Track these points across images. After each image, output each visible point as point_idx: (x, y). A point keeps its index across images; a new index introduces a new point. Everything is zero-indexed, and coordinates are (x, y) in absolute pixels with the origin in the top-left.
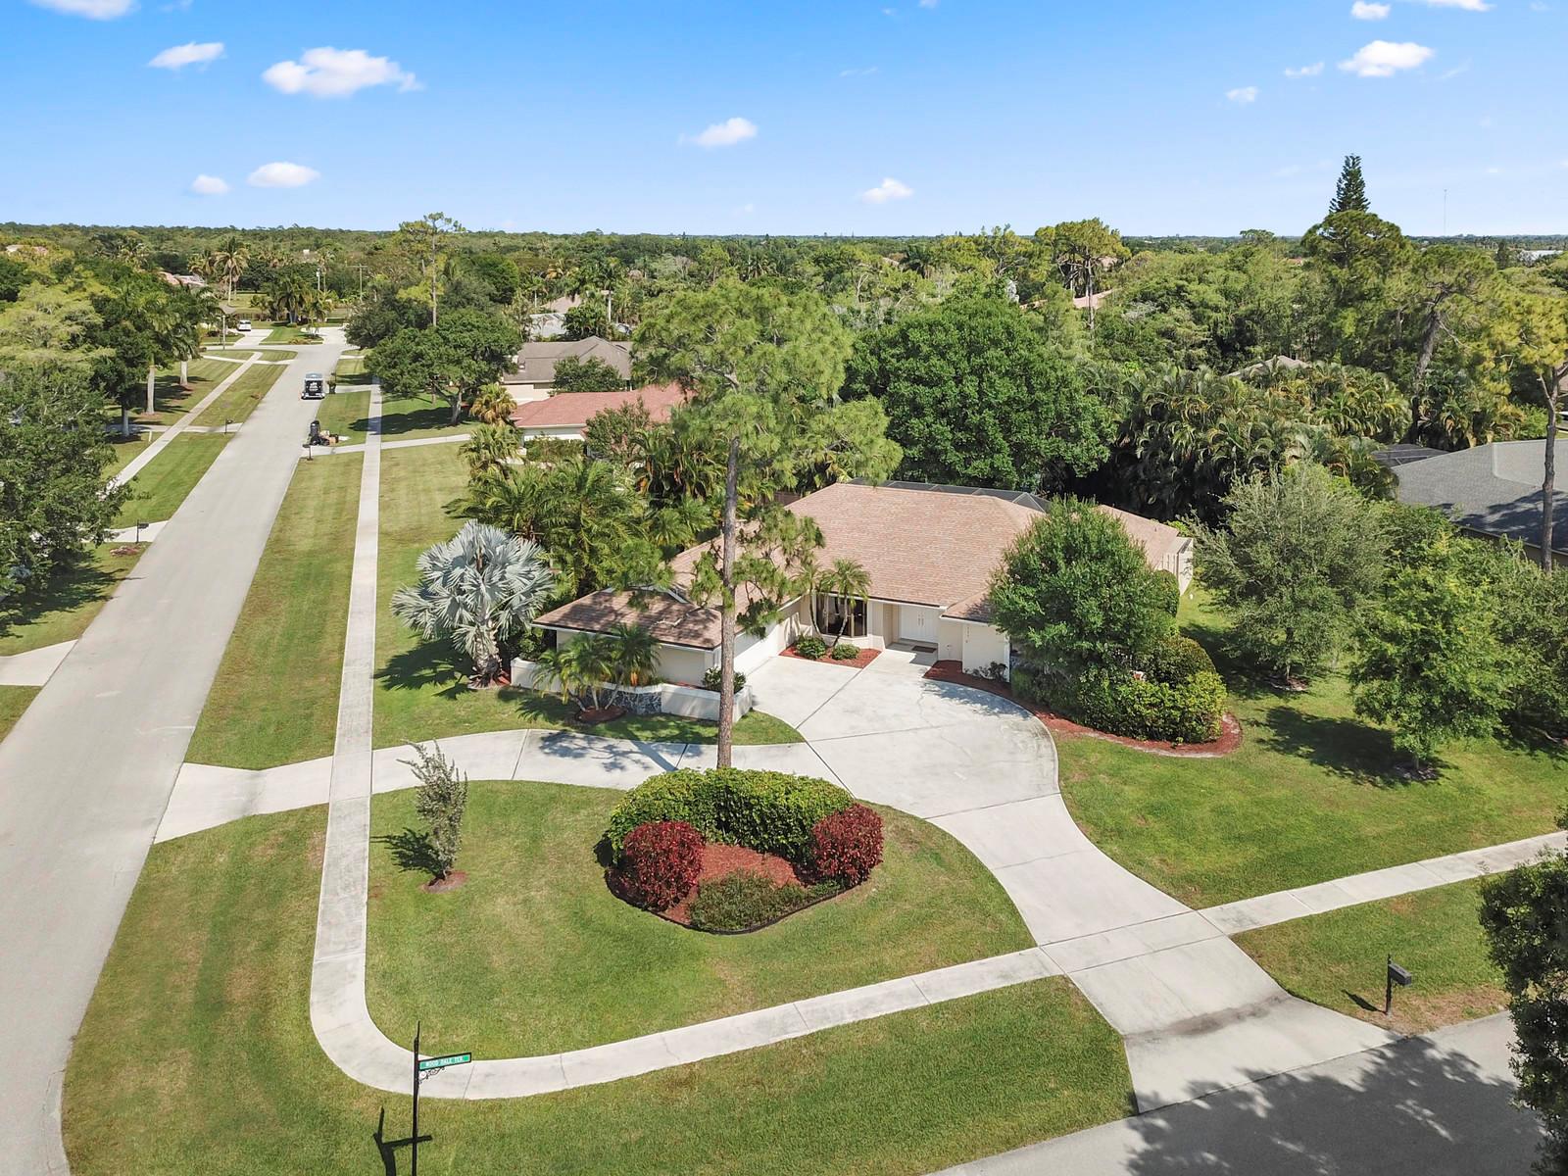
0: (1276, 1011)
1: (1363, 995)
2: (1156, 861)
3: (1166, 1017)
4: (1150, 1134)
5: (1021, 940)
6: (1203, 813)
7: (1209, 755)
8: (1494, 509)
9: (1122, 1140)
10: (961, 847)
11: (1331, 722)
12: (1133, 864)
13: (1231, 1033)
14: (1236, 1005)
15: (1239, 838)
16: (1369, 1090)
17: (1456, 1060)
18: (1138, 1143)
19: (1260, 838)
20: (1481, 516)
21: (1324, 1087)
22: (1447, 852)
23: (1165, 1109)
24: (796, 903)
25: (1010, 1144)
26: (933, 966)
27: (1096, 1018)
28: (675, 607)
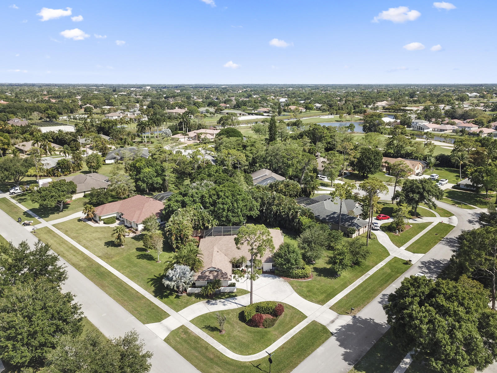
0: (339, 317)
1: (347, 312)
2: (314, 300)
3: (328, 322)
4: (336, 336)
5: (305, 317)
6: (315, 290)
7: (310, 279)
8: (327, 216)
9: (333, 338)
10: (289, 305)
11: (322, 268)
12: (312, 301)
13: (336, 321)
14: (334, 318)
15: (322, 293)
16: (354, 324)
17: (359, 317)
18: (336, 338)
19: (325, 292)
20: (325, 218)
21: (348, 325)
22: (346, 288)
23: (335, 333)
24: (275, 320)
25: (323, 342)
26: (298, 324)
27: (321, 325)
28: (219, 273)
